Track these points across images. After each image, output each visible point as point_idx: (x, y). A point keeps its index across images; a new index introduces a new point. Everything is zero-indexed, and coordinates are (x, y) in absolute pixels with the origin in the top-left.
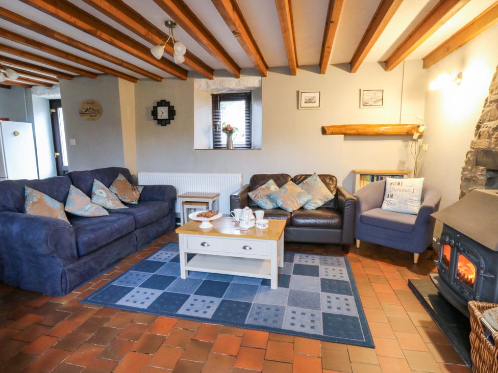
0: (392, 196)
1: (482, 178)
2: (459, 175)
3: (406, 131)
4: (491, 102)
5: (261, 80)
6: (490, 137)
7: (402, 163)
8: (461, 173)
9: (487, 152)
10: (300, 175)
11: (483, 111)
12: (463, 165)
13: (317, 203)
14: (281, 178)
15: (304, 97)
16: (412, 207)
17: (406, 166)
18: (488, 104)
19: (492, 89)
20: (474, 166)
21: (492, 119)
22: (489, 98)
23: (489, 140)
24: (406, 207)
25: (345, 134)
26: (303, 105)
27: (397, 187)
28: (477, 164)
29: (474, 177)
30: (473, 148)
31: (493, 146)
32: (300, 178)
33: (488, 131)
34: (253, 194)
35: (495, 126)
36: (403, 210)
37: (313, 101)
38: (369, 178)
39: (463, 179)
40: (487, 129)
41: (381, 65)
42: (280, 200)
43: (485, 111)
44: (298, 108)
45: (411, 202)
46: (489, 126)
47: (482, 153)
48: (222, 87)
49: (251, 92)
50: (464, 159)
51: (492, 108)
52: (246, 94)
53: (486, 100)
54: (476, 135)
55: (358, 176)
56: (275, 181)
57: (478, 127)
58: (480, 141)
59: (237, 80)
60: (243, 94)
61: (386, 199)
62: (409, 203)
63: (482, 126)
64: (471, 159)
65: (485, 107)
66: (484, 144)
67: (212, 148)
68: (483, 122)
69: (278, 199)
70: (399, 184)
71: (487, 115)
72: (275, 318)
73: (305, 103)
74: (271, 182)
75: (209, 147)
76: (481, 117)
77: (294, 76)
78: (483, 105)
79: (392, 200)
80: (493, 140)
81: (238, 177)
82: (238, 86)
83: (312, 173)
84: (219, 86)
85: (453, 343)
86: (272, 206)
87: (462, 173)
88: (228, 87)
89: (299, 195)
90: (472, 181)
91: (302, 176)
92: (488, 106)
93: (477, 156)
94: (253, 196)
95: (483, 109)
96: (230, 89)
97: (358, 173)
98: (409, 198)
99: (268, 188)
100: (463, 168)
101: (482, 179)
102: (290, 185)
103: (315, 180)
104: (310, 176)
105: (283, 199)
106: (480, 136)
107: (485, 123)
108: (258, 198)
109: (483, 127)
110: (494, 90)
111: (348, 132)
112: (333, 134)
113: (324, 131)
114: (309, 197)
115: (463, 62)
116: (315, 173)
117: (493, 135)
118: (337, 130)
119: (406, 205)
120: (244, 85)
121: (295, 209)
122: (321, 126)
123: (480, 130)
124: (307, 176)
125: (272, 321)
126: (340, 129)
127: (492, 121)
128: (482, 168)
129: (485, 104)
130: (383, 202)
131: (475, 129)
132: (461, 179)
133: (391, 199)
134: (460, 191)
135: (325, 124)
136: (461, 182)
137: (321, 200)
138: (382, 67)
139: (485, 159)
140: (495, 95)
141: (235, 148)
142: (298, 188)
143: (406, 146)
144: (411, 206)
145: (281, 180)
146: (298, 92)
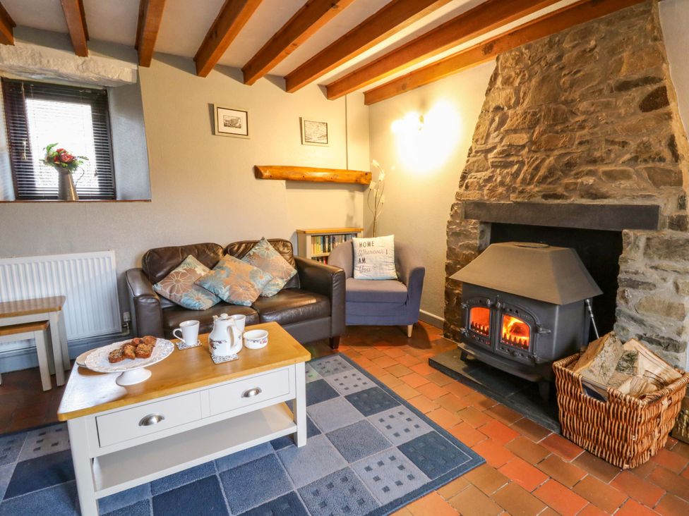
0: (364, 260)
1: (475, 231)
2: (445, 229)
3: (354, 179)
4: (477, 152)
5: (138, 71)
6: (481, 188)
7: (350, 218)
8: (446, 227)
9: (479, 205)
10: (238, 243)
11: (468, 161)
12: (449, 218)
13: (278, 285)
14: (207, 251)
15: (223, 116)
16: (388, 271)
17: (354, 221)
18: (473, 154)
19: (477, 137)
20: (463, 219)
21: (481, 169)
22: (473, 148)
23: (480, 192)
24: (382, 271)
25: (288, 180)
26: (222, 128)
27: (368, 249)
28: (467, 216)
29: (465, 230)
30: (460, 200)
31: (486, 198)
32: (239, 248)
33: (478, 183)
34: (165, 287)
35: (486, 177)
36: (379, 276)
37: (238, 125)
38: (320, 239)
39: (450, 233)
40: (475, 180)
41: (321, 89)
42: (224, 290)
43: (470, 161)
44: (214, 133)
45: (386, 265)
46: (479, 177)
47: (472, 206)
48: (38, 66)
49: (106, 90)
50: (448, 212)
51: (480, 158)
52: (94, 92)
53: (471, 149)
54: (461, 186)
55: (309, 238)
56: (198, 257)
57: (463, 178)
58: (468, 192)
59: (80, 60)
60: (89, 92)
61: (358, 265)
62: (384, 267)
63: (469, 177)
64: (459, 211)
65: (469, 156)
66: (474, 195)
67: (12, 197)
68: (470, 172)
69: (221, 288)
70: (369, 244)
71: (474, 166)
72: (356, 496)
73: (225, 126)
74: (191, 259)
75: (6, 197)
76: (466, 167)
77: (203, 78)
78: (467, 154)
79: (366, 265)
80: (486, 192)
81: (109, 258)
82: (84, 72)
83: (259, 239)
84: (30, 61)
85: (526, 414)
86: (211, 301)
87: (448, 227)
88: (56, 68)
89: (253, 275)
90: (462, 235)
91: (240, 244)
92: (474, 156)
93: (466, 208)
94: (167, 291)
95: (467, 159)
96: (60, 75)
97: (309, 234)
98: (383, 260)
99: (191, 271)
100: (448, 222)
101: (475, 233)
102: (229, 262)
103: (267, 249)
104: (255, 243)
105: (228, 287)
106: (467, 187)
107: (473, 174)
108: (178, 292)
109: (471, 178)
110: (480, 140)
111: (292, 176)
112: (271, 178)
113: (258, 173)
114: (267, 277)
115: (423, 104)
116: (263, 239)
117: (485, 186)
118: (276, 173)
119: (382, 269)
120: (99, 74)
121: (254, 300)
122: (253, 166)
123: (466, 181)
124: (251, 245)
125: (356, 503)
126: (281, 171)
127: (480, 171)
128: (474, 221)
129: (469, 154)
130: (353, 269)
131: (459, 180)
132: (447, 234)
133: (363, 264)
134: (447, 247)
135: (258, 164)
136: (446, 238)
137: (282, 278)
138: (323, 92)
139: (477, 212)
140: (481, 145)
141: (81, 198)
142: (243, 265)
143: (353, 198)
144: (386, 269)
145: (207, 254)
146: (211, 107)
